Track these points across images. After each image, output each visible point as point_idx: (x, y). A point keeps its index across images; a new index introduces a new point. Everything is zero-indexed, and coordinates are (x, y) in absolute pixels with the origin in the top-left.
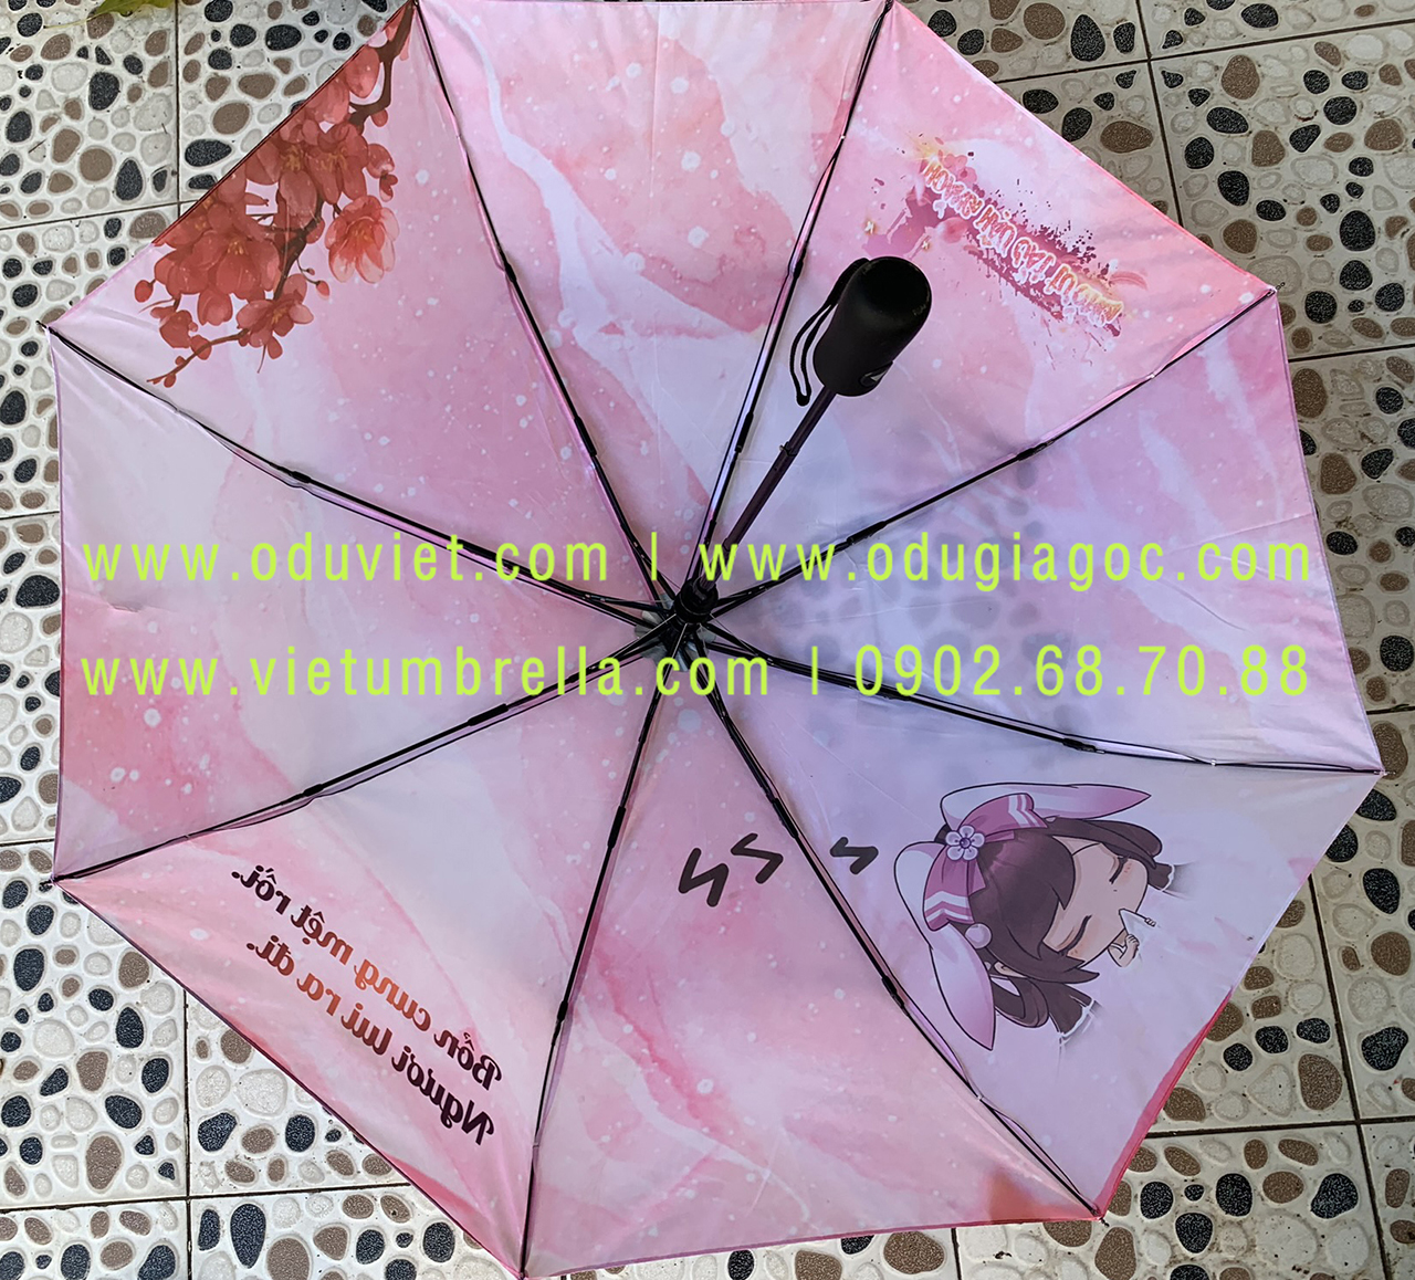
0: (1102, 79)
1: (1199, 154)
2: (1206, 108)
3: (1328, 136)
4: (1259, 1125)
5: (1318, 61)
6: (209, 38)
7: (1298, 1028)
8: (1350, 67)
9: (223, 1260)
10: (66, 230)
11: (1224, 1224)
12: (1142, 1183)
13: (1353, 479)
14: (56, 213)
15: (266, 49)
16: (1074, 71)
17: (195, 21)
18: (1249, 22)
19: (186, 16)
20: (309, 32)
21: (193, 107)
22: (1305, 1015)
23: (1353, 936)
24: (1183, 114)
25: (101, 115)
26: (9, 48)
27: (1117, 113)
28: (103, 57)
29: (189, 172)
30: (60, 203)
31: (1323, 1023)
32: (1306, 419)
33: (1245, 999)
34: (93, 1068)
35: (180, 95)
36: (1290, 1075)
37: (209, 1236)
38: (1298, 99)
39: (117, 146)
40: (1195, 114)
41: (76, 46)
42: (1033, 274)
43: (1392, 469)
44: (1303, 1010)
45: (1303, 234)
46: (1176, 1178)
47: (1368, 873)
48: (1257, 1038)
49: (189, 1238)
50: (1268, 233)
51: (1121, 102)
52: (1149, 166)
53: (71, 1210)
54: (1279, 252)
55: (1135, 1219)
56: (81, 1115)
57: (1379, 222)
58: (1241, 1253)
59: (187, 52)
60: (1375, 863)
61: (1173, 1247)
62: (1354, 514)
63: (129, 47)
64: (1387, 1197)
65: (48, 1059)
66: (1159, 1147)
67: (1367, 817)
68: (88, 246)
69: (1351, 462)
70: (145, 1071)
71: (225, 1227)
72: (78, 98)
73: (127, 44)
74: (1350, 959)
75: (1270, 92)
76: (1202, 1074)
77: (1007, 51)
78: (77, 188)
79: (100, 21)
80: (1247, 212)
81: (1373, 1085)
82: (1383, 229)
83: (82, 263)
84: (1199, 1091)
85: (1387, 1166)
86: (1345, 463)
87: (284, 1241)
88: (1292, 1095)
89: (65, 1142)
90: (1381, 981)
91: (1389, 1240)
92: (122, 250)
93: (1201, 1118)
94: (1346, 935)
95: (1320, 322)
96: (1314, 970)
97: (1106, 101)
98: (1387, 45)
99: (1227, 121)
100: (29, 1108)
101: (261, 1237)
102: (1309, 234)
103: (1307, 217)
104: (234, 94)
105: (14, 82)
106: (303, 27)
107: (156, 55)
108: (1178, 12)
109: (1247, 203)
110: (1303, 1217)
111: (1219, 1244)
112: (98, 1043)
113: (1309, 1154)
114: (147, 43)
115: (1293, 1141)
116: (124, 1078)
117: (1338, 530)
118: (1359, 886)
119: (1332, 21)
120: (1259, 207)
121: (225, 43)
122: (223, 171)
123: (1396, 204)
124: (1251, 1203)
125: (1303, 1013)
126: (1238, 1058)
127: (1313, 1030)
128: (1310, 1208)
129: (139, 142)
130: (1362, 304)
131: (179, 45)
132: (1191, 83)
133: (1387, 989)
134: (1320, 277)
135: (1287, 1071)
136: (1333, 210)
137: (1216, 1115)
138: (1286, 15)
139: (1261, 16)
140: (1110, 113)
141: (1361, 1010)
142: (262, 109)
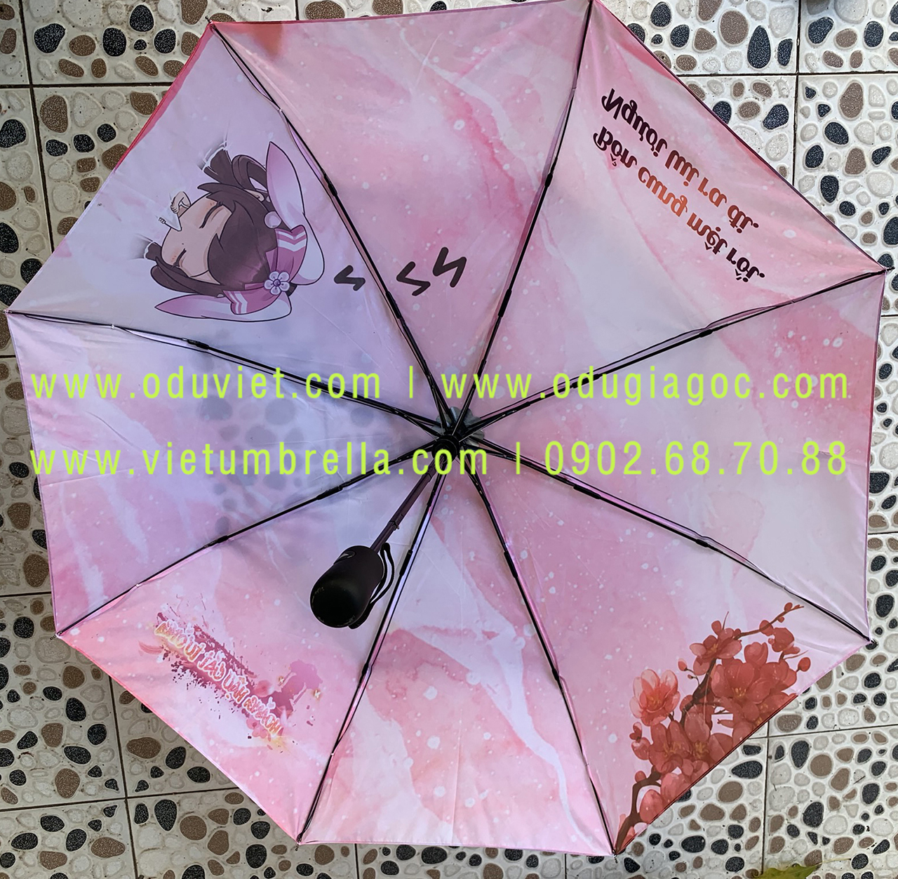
0: (157, 787)
1: (97, 734)
2: (91, 764)
3: (12, 741)
4: (95, 87)
5: (16, 792)
6: (743, 846)
7: (67, 150)
9: (777, 32)
10: (843, 723)
11: (122, 24)
12: (174, 53)
14: (849, 735)
15: (705, 837)
16: (176, 794)
17: (751, 858)
18: (60, 821)
19: (757, 862)
20: (676, 847)
21: (755, 801)
22: (62, 158)
23: (27, 209)
24: (106, 761)
25: (815, 799)
26: (874, 848)
27: (149, 764)
28: (813, 837)
29: (760, 758)
30: (846, 741)
31: (50, 153)
32: (37, 554)
33: (99, 171)
34: (855, 164)
35: (763, 810)
36: (73, 120)
37: (785, 47)
38: (30, 767)
39: (807, 778)
41: (830, 846)
42: (212, 657)
44: (62, 162)
45: (32, 677)
46: (151, 55)
47: (15, 250)
48: (93, 146)
49: (798, 47)
50: (54, 679)
51: (146, 771)
52: (130, 728)
53: (875, 70)
54: (50, 666)
55: (180, 29)
56: (865, 133)
58: (112, 4)
59: (757, 838)
60: (10, 256)
61: (156, 10)
62: (10, 489)
63: (796, 843)
64: (15, 36)
65: (885, 171)
66: (162, 77)
67: (14, 288)
68: (830, 711)
69: (10, 523)
70: (821, 160)
71: (774, 54)
72: (831, 811)
74: (30, 194)
75: (48, 772)
76: (131, 123)
77: (219, 810)
78: (834, 751)
79: (813, 862)
80: (68, 693)
81: (20, 110)
83: (834, 700)
84: (133, 112)
85: (14, 56)
86: (14, 523)
87: (736, 43)
88: (73, 106)
89: (876, 115)
90: (11, 179)
91: (16, 7)
92: (807, 708)
93: (133, 94)
94: (32, 210)
95: (25, 618)
96: (54, 188)
97: (156, 773)
99: (77, 755)
101: (751, 46)
102: (28, 677)
103: (29, 688)
104: (728, 808)
105: (873, 823)
106: (680, 851)
107: (778, 837)
108: (105, 829)
109: (68, 699)
110: (71, 26)
111: (126, 10)
112: (851, 180)
113: (65, 67)
114: (783, 846)
115: (74, 75)
116: (835, 156)
117: (21, 479)
118: (21, 242)
119: (5, 818)
120: (60, 697)
121: (732, 843)
122: (737, 757)
124: (104, 36)
125: (63, 160)
127: (57, 149)
128: (66, 31)
129: (792, 780)
131: (762, 843)
132: (99, 781)
133: (8, 173)
134: (23, 647)
135: (76, 123)
136: (12, 692)
137: (123, 96)
138: (35, 824)
139: (51, 824)
140: (154, 765)
141: (25, 160)
142: (710, 797)
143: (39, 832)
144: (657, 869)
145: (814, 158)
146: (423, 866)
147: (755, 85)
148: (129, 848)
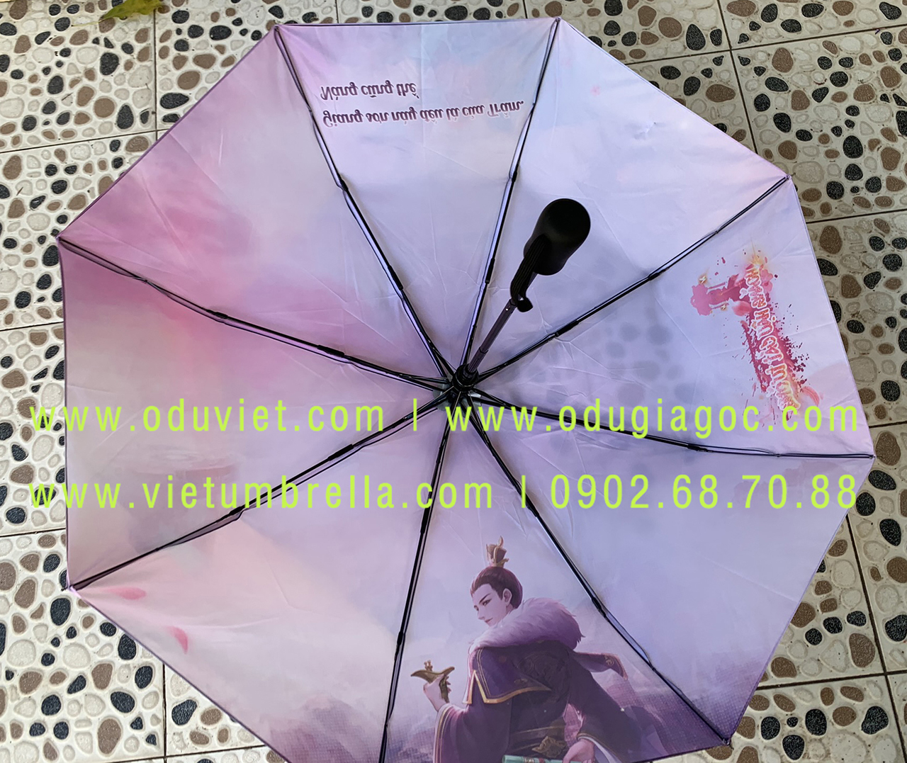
0: (705, 60)
1: (762, 103)
2: (764, 77)
3: (833, 93)
4: (828, 678)
5: (825, 51)
6: (174, 33)
7: (848, 617)
8: (843, 55)
10: (85, 147)
11: (811, 741)
12: (761, 718)
13: (859, 289)
14: (79, 137)
15: (210, 40)
16: (689, 56)
17: (166, 22)
18: (785, 29)
19: (160, 20)
20: (236, 30)
21: (165, 73)
22: (851, 609)
23: (876, 560)
24: (752, 80)
25: (107, 78)
26: (50, 37)
27: (714, 80)
28: (108, 44)
29: (163, 112)
30: (82, 130)
31: (862, 614)
32: (831, 255)
33: (816, 601)
34: (103, 674)
35: (157, 66)
36: (845, 647)
38: (816, 73)
39: (117, 96)
40: (758, 80)
41: (92, 37)
43: (881, 283)
44: (850, 606)
45: (823, 149)
46: (782, 714)
47: (882, 522)
48: (824, 624)
50: (804, 148)
51: (716, 74)
52: (734, 109)
54: (810, 159)
55: (758, 740)
56: (94, 705)
57: (864, 142)
58: (822, 758)
59: (161, 41)
60: (886, 516)
61: (781, 757)
62: (861, 310)
63: (124, 38)
65: (72, 670)
66: (769, 694)
67: (879, 488)
68: (99, 157)
69: (857, 280)
70: (137, 674)
72: (93, 68)
73: (124, 36)
74: (875, 574)
75: (800, 69)
76: (794, 648)
77: (650, 44)
78: (93, 122)
79: (107, 22)
80: (791, 136)
81: (893, 651)
82: (867, 146)
83: (96, 167)
84: (793, 659)
85: (904, 700)
86: (854, 280)
88: (846, 660)
89: (84, 724)
90: (894, 587)
92: (121, 159)
93: (794, 676)
94: (872, 559)
95: (836, 199)
96: (855, 581)
97: (707, 73)
98: (862, 43)
99: (777, 85)
100: (60, 703)
102: (826, 149)
103: (824, 139)
104: (190, 66)
105: (52, 58)
106: (232, 27)
107: (142, 43)
108: (745, 24)
109: (790, 132)
110: (857, 734)
111: (808, 754)
112: (106, 658)
113: (857, 694)
114: (136, 36)
115: (848, 687)
116: (123, 680)
117: (853, 320)
118: (878, 530)
119: (831, 29)
120: (797, 134)
121: (185, 36)
122: (184, 112)
123: (873, 132)
124: (826, 727)
125: (850, 609)
126: (814, 637)
127: (856, 618)
128: (861, 728)
129: (131, 94)
130: (858, 188)
131: (157, 36)
132: (755, 63)
133: (897, 592)
134: (834, 174)
135: (843, 644)
136: (838, 135)
137: (803, 673)
138: (806, 26)
139: (792, 26)
140: (710, 79)
141: (883, 605)
142: (208, 75)
143: (801, 18)
144: (252, 10)
145: (144, 677)
146: (466, 4)
147: (207, 742)
148: (724, 9)
